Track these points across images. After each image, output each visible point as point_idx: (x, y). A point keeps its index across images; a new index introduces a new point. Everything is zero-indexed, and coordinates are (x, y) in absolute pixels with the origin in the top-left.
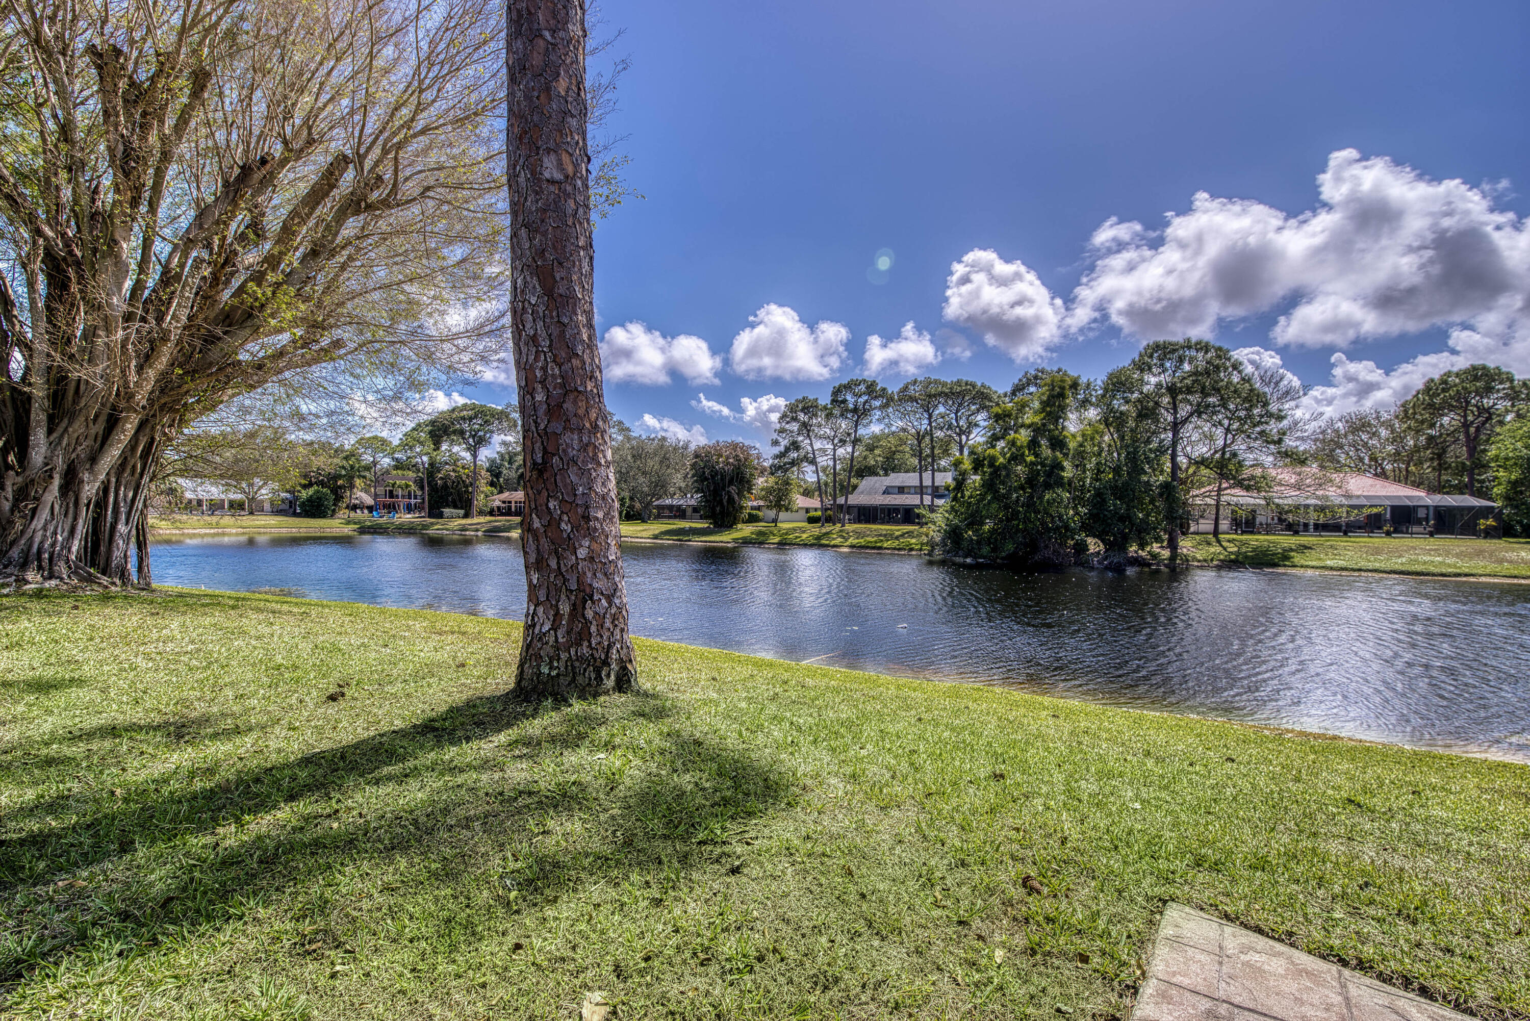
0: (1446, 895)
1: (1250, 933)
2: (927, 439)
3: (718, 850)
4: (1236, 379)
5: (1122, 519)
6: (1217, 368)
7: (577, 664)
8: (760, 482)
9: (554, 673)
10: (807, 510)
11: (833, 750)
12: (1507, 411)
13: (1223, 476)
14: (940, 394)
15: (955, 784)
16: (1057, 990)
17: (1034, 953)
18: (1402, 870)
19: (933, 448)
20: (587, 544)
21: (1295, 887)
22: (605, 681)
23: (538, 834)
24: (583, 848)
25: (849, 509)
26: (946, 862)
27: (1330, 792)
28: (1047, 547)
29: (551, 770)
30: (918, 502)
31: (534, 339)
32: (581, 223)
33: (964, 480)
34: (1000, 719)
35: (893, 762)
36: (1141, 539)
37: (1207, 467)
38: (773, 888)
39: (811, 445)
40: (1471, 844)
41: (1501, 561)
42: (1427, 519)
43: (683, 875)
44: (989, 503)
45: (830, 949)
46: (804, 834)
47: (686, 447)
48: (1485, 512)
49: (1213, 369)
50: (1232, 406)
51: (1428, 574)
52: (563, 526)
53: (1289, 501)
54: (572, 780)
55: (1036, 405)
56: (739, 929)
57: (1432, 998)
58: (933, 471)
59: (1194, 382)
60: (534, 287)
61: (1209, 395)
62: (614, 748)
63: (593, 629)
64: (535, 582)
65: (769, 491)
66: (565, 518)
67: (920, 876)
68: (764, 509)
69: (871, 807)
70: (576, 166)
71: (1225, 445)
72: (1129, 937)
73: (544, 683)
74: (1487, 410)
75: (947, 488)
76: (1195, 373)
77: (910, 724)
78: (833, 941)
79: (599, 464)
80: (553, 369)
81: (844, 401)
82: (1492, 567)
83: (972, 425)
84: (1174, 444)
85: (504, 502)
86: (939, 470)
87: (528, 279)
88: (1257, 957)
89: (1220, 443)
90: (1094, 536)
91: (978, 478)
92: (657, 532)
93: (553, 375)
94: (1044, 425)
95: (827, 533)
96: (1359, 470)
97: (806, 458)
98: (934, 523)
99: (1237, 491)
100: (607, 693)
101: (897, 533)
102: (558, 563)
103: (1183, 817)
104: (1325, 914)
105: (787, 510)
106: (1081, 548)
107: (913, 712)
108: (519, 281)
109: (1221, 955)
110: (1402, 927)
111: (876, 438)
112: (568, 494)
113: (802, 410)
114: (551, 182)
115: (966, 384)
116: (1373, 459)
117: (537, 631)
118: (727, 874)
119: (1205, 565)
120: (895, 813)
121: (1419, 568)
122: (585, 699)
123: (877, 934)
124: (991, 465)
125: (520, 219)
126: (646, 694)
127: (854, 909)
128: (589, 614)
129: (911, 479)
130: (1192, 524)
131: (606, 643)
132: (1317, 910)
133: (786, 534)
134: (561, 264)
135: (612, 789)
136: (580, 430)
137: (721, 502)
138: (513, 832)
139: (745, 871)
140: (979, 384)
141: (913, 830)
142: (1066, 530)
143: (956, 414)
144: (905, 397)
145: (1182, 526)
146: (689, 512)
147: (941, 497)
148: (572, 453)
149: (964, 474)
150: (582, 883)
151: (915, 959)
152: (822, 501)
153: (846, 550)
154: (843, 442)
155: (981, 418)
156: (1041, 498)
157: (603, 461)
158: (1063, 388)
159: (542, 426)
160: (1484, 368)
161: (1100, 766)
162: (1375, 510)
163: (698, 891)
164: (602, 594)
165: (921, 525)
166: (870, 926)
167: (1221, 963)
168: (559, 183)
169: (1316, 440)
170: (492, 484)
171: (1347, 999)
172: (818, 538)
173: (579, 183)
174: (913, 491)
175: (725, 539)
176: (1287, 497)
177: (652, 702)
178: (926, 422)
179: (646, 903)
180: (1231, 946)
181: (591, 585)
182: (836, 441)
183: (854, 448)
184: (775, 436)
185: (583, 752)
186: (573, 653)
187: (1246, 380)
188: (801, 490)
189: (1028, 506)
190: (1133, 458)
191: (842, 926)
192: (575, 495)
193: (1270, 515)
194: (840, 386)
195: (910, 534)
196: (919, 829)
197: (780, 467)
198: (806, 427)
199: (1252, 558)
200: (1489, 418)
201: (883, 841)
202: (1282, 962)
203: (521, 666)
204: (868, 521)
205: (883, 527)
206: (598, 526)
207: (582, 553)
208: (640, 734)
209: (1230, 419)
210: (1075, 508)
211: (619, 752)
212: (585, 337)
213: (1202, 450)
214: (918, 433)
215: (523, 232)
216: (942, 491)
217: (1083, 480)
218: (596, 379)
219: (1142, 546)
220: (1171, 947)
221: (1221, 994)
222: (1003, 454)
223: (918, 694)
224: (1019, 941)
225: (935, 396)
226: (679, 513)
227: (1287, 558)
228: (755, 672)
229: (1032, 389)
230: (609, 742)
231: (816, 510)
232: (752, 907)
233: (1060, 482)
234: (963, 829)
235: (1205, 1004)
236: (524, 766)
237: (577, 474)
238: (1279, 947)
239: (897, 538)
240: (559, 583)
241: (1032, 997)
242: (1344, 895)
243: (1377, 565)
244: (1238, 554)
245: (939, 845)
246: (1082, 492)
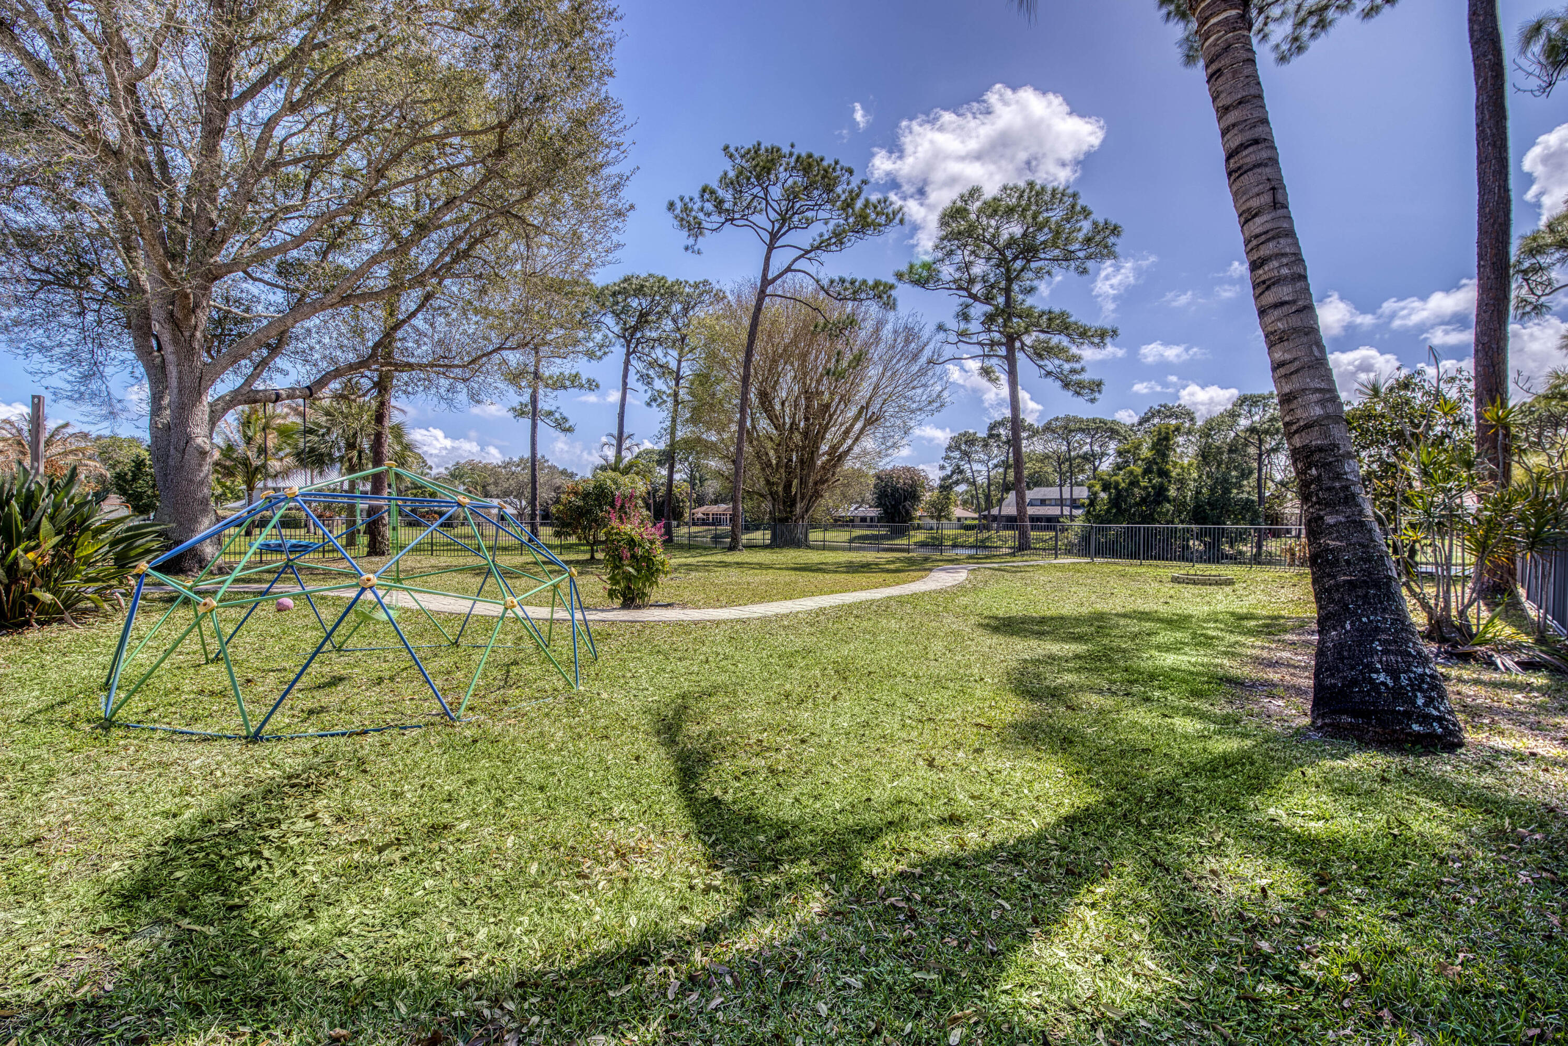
2: (1067, 462)
8: (927, 497)
10: (965, 520)
14: (1079, 427)
25: (1000, 518)
30: (1059, 513)
33: (1096, 497)
36: (1230, 541)
37: (1285, 487)
39: (971, 468)
55: (1150, 442)
58: (1071, 484)
65: (933, 504)
68: (929, 519)
75: (1083, 503)
81: (999, 435)
83: (1103, 452)
84: (1260, 468)
86: (1077, 485)
90: (1196, 539)
91: (1105, 497)
94: (1154, 459)
95: (987, 538)
97: (966, 479)
98: (1073, 530)
105: (947, 519)
113: (964, 442)
115: (1100, 421)
124: (1116, 488)
129: (1052, 493)
137: (899, 514)
140: (1111, 420)
144: (1048, 429)
146: (871, 521)
147: (1077, 507)
152: (978, 513)
154: (996, 466)
155: (1110, 448)
174: (1054, 502)
178: (1065, 448)
182: (990, 464)
183: (1005, 470)
184: (942, 462)
188: (960, 504)
197: (945, 486)
198: (966, 455)
214: (1059, 457)
216: (1078, 503)
217: (1184, 498)
219: (1231, 547)
222: (1123, 480)
225: (1074, 428)
229: (1156, 420)
231: (973, 519)
233: (1166, 500)
246: (1184, 506)
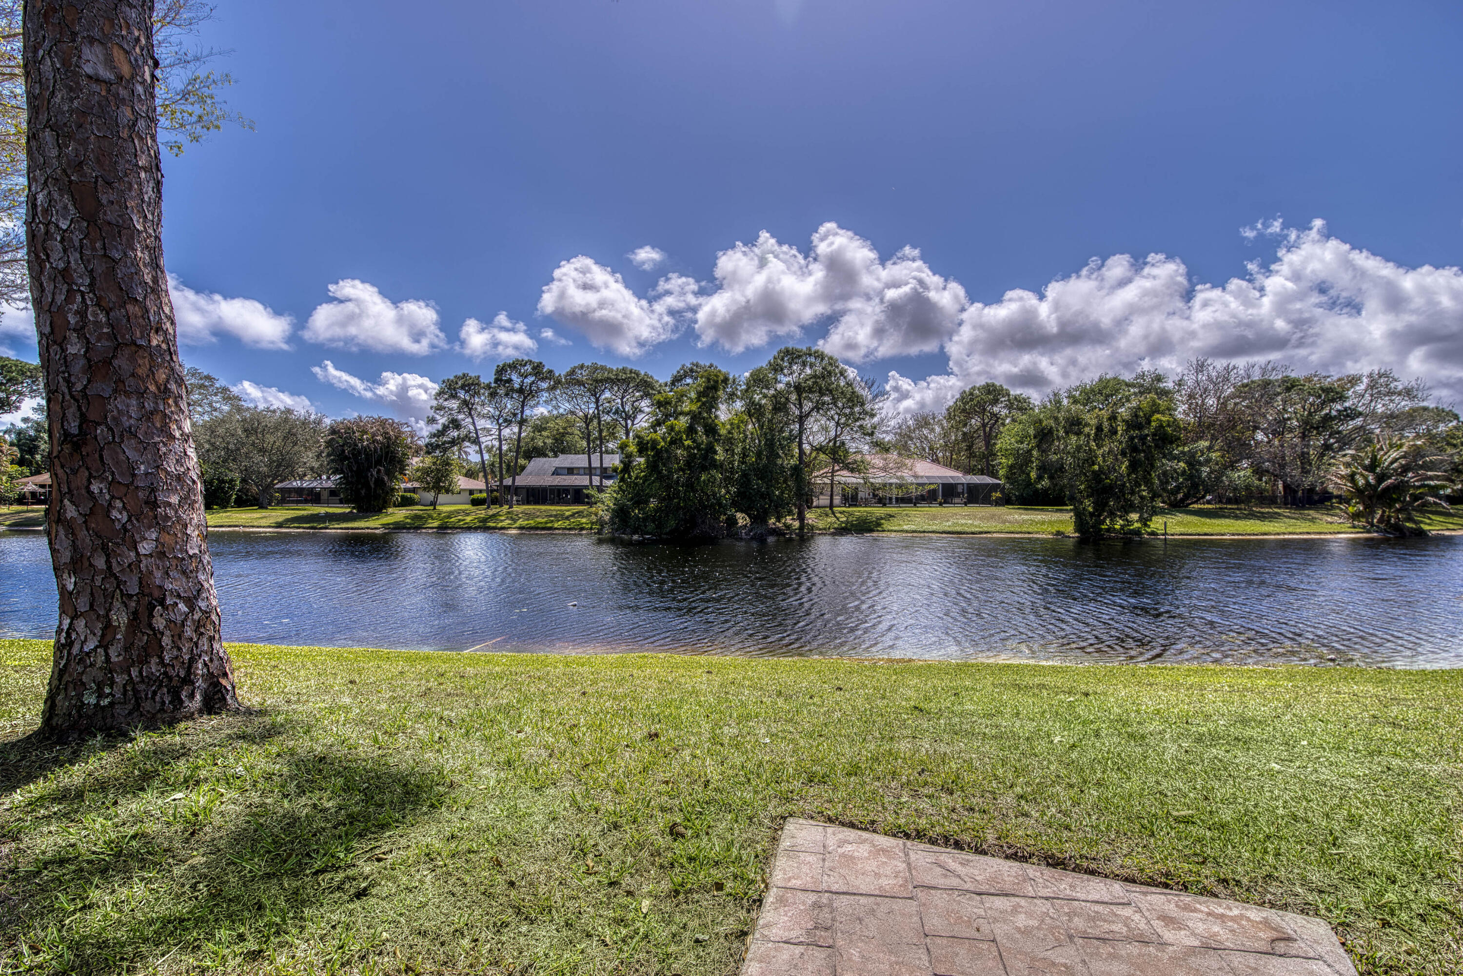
0: (972, 769)
1: (845, 829)
2: (595, 422)
3: (341, 875)
4: (842, 384)
5: (763, 496)
6: (830, 373)
7: (142, 687)
8: (415, 462)
9: (105, 702)
10: (471, 492)
11: (487, 739)
12: (1007, 417)
13: (836, 460)
14: (608, 380)
15: (612, 750)
16: (694, 924)
17: (677, 892)
18: (945, 754)
19: (601, 431)
20: (154, 536)
21: (877, 783)
22: (187, 703)
23: (74, 912)
24: (145, 914)
25: (517, 490)
26: (599, 828)
27: (904, 703)
28: (703, 522)
29: (98, 826)
30: (587, 483)
31: (65, 274)
32: (141, 139)
33: (630, 462)
34: (660, 682)
35: (551, 740)
36: (778, 512)
37: (824, 453)
38: (408, 902)
39: (474, 423)
40: (986, 727)
41: (1004, 522)
42: (963, 493)
43: (291, 915)
44: (654, 482)
45: (473, 949)
46: (448, 834)
47: (319, 422)
48: (995, 487)
49: (827, 374)
50: (840, 405)
51: (964, 533)
52: (115, 514)
53: (879, 481)
54: (132, 833)
55: (693, 395)
56: (362, 958)
57: (962, 849)
58: (601, 452)
59: (814, 383)
60: (65, 207)
61: (825, 395)
62: (197, 783)
63: (166, 641)
64: (71, 587)
65: (426, 472)
66: (118, 504)
67: (573, 849)
68: (420, 491)
69: (524, 790)
70: (136, 68)
71: (836, 436)
72: (757, 856)
73: (89, 717)
74: (995, 415)
75: (615, 470)
76: (815, 376)
77: (573, 698)
78: (477, 940)
79: (172, 438)
80: (95, 315)
81: (510, 381)
82: (1000, 527)
83: (637, 410)
84: (801, 432)
85: (42, 486)
86: (607, 452)
87: (56, 196)
88: (849, 848)
89: (832, 434)
90: (742, 511)
91: (642, 460)
92: (280, 520)
93: (96, 323)
94: (700, 413)
95: (494, 515)
96: (923, 457)
97: (467, 438)
98: (603, 503)
99: (845, 473)
100: (190, 717)
101: (567, 514)
102: (108, 562)
103: (802, 743)
104: (896, 801)
105: (448, 491)
106: (732, 521)
107: (578, 687)
108: (40, 197)
109: (824, 852)
110: (945, 798)
111: (544, 419)
112: (122, 474)
113: (463, 387)
114: (95, 79)
115: (631, 372)
116: (931, 449)
117: (75, 650)
118: (352, 900)
119: (824, 532)
120: (551, 791)
121: (958, 529)
122: (155, 729)
123: (526, 919)
124: (654, 448)
125: (44, 117)
126: (249, 712)
127: (503, 899)
128: (159, 623)
129: (580, 461)
130: (815, 499)
131: (187, 657)
132: (891, 799)
133: (449, 517)
134: (109, 184)
135: (192, 834)
136: (141, 394)
137: (367, 485)
138: (32, 917)
139: (374, 891)
140: (642, 373)
141: (567, 805)
142: (719, 506)
143: (622, 399)
144: (572, 380)
145: (807, 501)
146: (325, 495)
147: (609, 478)
148: (126, 422)
149: (629, 456)
150: (143, 958)
151: (565, 932)
152: (487, 483)
153: (514, 532)
154: (508, 422)
155: (645, 404)
156: (698, 478)
157: (177, 434)
158: (717, 382)
159: (79, 387)
160: (993, 385)
161: (741, 710)
162: (932, 487)
163: (311, 927)
164: (179, 596)
165: (590, 504)
166: (519, 912)
167: (824, 860)
168: (108, 83)
169: (895, 434)
170: (21, 462)
171: (909, 864)
172: (484, 520)
173: (140, 89)
174: (582, 471)
175: (373, 524)
176: (878, 478)
177: (257, 720)
178: (593, 405)
179: (239, 960)
180: (832, 842)
181: (161, 587)
182: (501, 421)
183: (520, 428)
184: (431, 413)
185: (149, 796)
186: (134, 673)
187: (849, 384)
188: (464, 471)
189: (687, 486)
190: (770, 444)
191: (488, 920)
192: (134, 475)
193: (867, 491)
194: (504, 366)
195: (580, 514)
196: (574, 803)
197: (438, 446)
198: (467, 405)
199: (856, 525)
200: (997, 421)
201: (536, 822)
202: (867, 846)
203: (51, 699)
204: (537, 503)
205: (552, 508)
206: (170, 512)
207: (145, 548)
208: (237, 760)
209: (839, 415)
210: (726, 487)
211: (205, 787)
212: (148, 279)
213: (820, 439)
214: (586, 416)
215: (48, 135)
216: (610, 472)
217: (732, 462)
218: (166, 332)
219: (778, 520)
220: (789, 856)
221: (824, 886)
222: (663, 439)
223: (586, 668)
224: (665, 886)
225: (601, 381)
226: (313, 497)
227: (879, 525)
228: (406, 669)
229: (689, 381)
230: (191, 777)
231: (481, 491)
232: (380, 929)
233: (714, 465)
234: (617, 792)
235: (812, 898)
236: (53, 828)
237: (136, 449)
238: (865, 835)
239: (567, 518)
240: (110, 586)
241: (674, 935)
242: (909, 782)
243: (934, 528)
244: (847, 522)
245: (593, 814)
246: (732, 473)
